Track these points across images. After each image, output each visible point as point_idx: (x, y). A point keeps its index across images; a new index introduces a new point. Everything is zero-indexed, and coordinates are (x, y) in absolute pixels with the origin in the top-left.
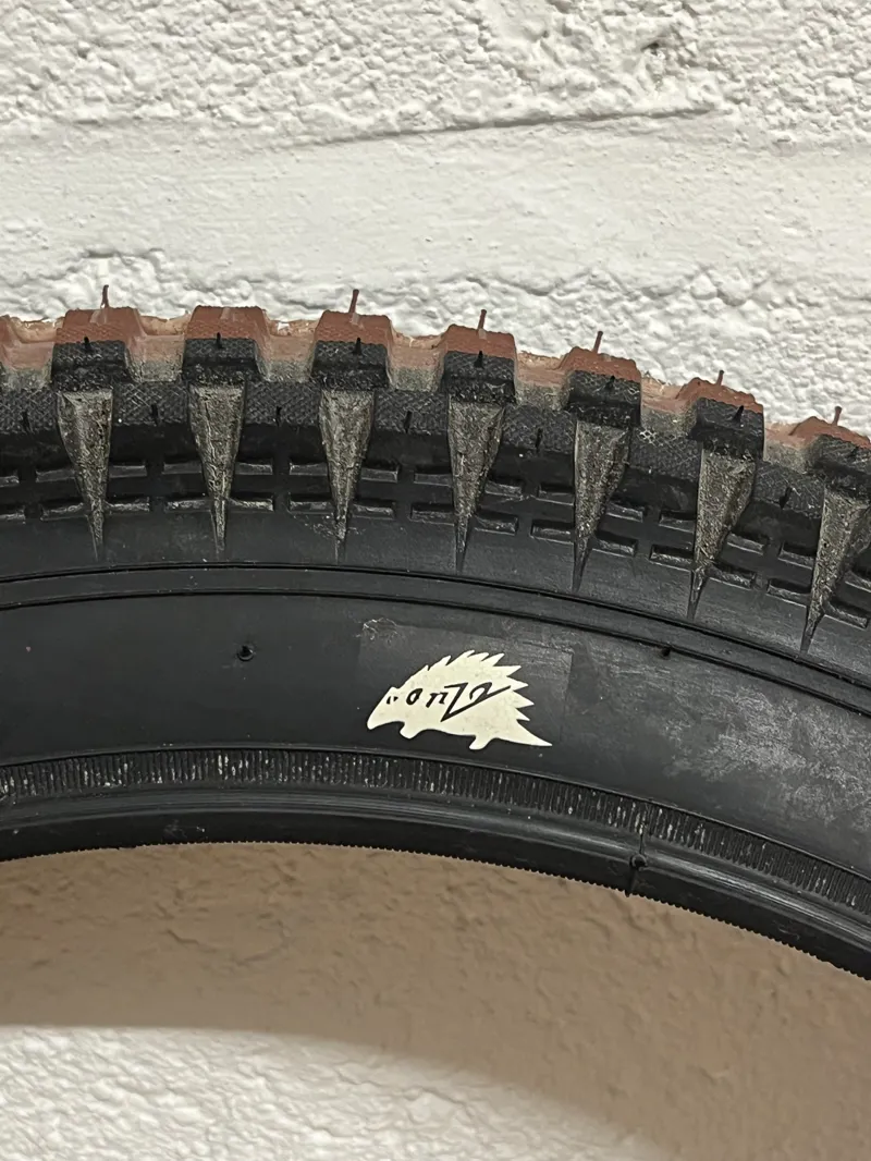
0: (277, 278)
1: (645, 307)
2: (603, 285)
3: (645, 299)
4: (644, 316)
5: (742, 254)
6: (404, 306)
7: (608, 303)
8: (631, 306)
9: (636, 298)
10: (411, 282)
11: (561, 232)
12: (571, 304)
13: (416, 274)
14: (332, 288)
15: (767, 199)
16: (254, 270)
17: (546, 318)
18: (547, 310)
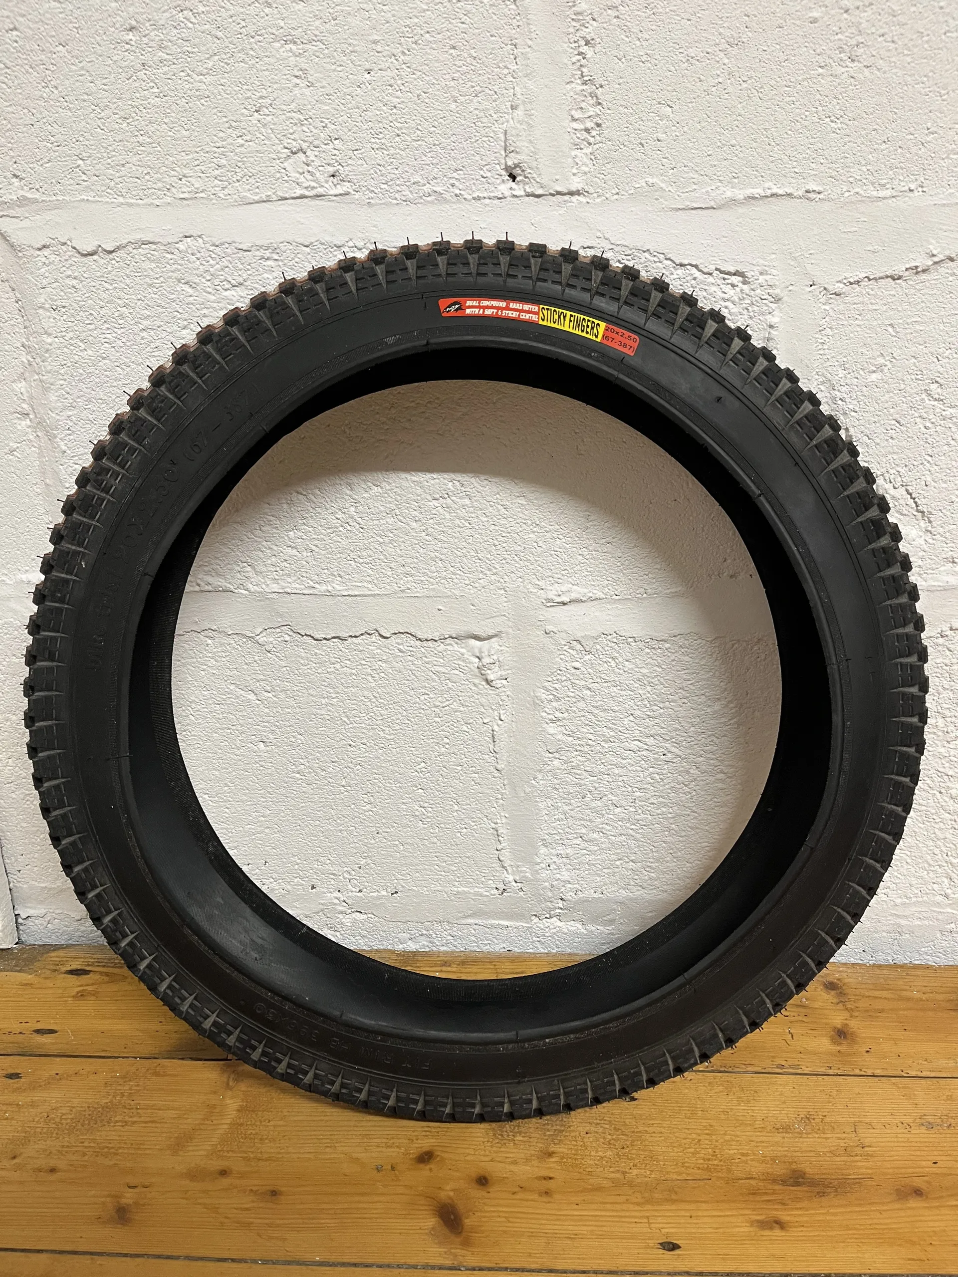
0: (235, 242)
1: (335, 251)
2: (322, 244)
3: (335, 248)
4: (335, 253)
5: (360, 235)
6: (270, 251)
7: (325, 249)
8: (332, 250)
9: (332, 248)
10: (272, 243)
11: (311, 229)
12: (315, 250)
13: (272, 241)
14: (250, 245)
15: (367, 220)
16: (229, 240)
17: (309, 254)
18: (309, 251)
